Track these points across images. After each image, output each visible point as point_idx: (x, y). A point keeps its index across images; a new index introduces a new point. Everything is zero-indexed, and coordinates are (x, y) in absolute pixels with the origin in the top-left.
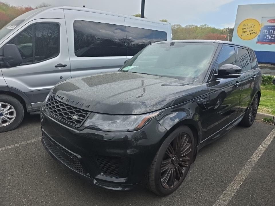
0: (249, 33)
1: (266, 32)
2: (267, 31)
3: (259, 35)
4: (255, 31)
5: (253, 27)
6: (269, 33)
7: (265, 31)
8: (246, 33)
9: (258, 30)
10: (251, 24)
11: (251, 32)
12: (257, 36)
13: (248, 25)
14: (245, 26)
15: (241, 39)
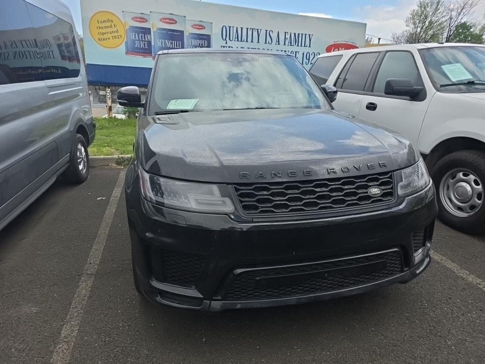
0: (110, 36)
1: (135, 37)
2: (135, 35)
3: (125, 40)
4: (118, 34)
5: (113, 26)
6: (139, 40)
7: (132, 35)
8: (105, 36)
9: (122, 32)
10: (109, 21)
11: (113, 35)
12: (124, 43)
13: (105, 21)
14: (100, 23)
15: (99, 45)
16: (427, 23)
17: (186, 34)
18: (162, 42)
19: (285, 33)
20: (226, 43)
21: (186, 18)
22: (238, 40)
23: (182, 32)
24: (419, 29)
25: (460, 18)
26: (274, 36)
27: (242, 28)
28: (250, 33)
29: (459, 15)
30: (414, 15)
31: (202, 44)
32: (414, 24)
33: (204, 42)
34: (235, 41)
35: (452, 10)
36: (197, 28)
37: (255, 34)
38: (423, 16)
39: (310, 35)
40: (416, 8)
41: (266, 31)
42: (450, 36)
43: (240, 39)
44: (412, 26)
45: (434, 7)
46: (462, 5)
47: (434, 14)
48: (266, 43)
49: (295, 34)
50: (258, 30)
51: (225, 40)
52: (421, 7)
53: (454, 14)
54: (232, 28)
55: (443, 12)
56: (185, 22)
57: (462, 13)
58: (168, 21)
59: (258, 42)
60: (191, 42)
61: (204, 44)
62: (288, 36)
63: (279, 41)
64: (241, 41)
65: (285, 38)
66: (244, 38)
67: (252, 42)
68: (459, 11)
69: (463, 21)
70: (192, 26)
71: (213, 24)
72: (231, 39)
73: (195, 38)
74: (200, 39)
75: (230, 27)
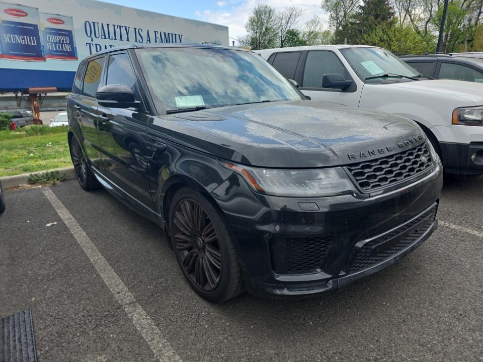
16: (264, 29)
17: (41, 29)
18: (10, 38)
19: (155, 32)
20: (92, 40)
21: (40, 10)
22: (105, 38)
23: (36, 26)
24: (258, 35)
25: (289, 25)
26: (144, 34)
27: (108, 25)
28: (118, 30)
29: (288, 23)
30: (252, 21)
31: (63, 41)
32: (254, 30)
33: (66, 39)
34: (102, 38)
35: (281, 19)
36: (54, 23)
37: (124, 31)
38: (260, 22)
39: (179, 35)
40: (253, 15)
41: (135, 29)
42: (283, 41)
43: (107, 37)
44: (252, 32)
45: (267, 15)
46: (289, 15)
47: (268, 22)
48: (136, 41)
49: (165, 33)
50: (126, 27)
51: (90, 36)
52: (257, 15)
53: (284, 22)
54: (96, 24)
55: (275, 20)
56: (38, 15)
57: (290, 22)
58: (15, 12)
59: (128, 40)
60: (49, 38)
61: (66, 41)
62: (158, 36)
63: (150, 40)
64: (109, 38)
65: (156, 38)
66: (112, 35)
67: (121, 40)
68: (287, 20)
69: (291, 29)
70: (48, 20)
71: (73, 19)
72: (97, 36)
73: (53, 34)
74: (59, 35)
75: (94, 23)
